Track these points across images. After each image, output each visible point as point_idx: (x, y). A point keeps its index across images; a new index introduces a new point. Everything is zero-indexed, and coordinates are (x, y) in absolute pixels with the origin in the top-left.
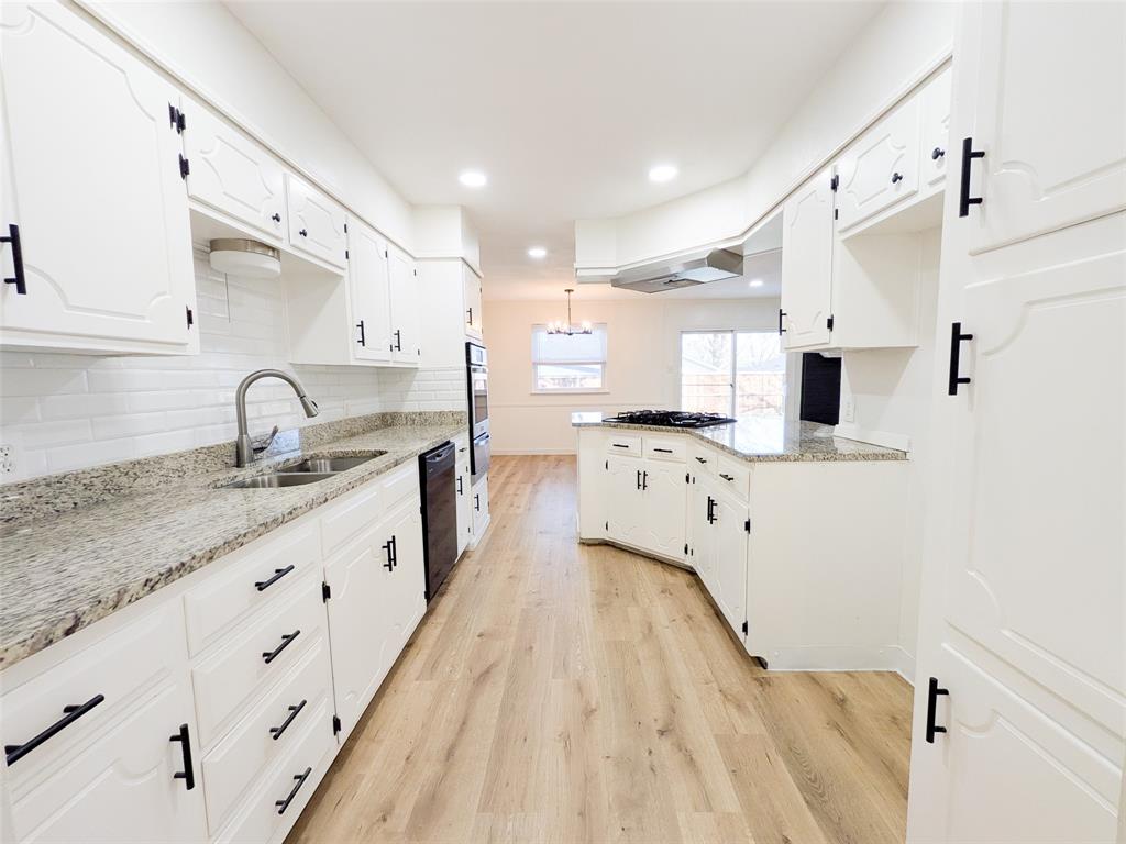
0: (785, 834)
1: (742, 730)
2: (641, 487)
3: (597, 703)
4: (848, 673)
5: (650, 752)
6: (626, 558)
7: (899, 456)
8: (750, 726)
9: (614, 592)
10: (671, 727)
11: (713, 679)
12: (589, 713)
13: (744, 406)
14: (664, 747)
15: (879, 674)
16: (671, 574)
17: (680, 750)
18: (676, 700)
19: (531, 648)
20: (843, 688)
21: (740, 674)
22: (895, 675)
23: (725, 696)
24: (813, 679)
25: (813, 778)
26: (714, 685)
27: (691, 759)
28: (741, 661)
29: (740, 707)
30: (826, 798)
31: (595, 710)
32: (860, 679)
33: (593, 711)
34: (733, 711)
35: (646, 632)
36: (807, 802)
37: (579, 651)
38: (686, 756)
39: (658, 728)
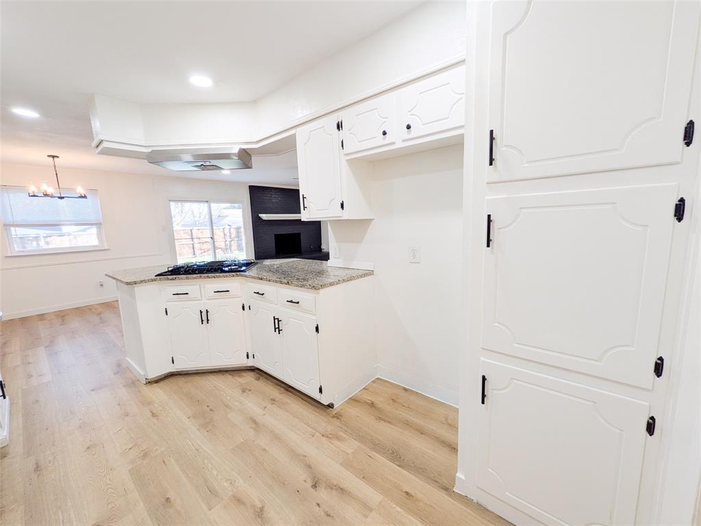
0: (404, 490)
1: (350, 451)
2: (205, 322)
3: (261, 501)
4: (364, 389)
5: (318, 504)
6: (197, 379)
7: (370, 273)
8: (350, 446)
9: (208, 409)
10: (316, 479)
11: (314, 431)
12: (260, 513)
13: (201, 249)
14: (323, 494)
15: (373, 382)
16: (240, 377)
17: (332, 488)
18: (306, 459)
19: (168, 500)
20: (368, 397)
21: (325, 420)
22: (378, 379)
23: (327, 437)
24: (355, 400)
25: (391, 452)
26: (317, 434)
27: (341, 489)
28: (318, 411)
29: (338, 438)
30: (402, 458)
31: (263, 507)
32: (371, 389)
33: (262, 509)
34: (336, 442)
35: (254, 426)
36: (399, 466)
37: (215, 472)
38: (336, 490)
39: (311, 485)
